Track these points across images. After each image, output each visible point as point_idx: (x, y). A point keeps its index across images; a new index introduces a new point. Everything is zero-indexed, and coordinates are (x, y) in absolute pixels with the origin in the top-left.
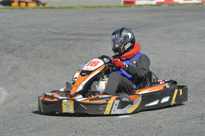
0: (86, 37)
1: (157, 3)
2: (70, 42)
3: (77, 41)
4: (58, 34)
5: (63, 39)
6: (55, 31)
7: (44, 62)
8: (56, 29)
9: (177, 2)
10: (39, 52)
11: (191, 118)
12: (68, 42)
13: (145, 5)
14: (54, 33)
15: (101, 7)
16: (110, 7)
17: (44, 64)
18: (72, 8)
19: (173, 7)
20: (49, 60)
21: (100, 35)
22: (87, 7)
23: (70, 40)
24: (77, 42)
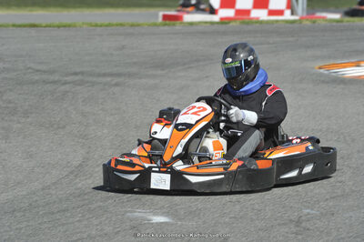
0: (95, 79)
1: (222, 19)
2: (67, 87)
3: (80, 85)
4: (45, 72)
5: (54, 82)
6: (39, 67)
7: (19, 123)
8: (40, 63)
9: (258, 18)
10: (10, 105)
11: (279, 225)
12: (63, 88)
13: (200, 23)
14: (38, 71)
15: (122, 25)
16: (138, 25)
17: (19, 126)
18: (70, 26)
19: (250, 28)
20: (29, 120)
21: (119, 75)
22: (96, 25)
23: (65, 83)
24: (79, 88)
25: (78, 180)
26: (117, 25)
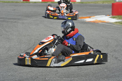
0: (8, 20)
3: (3, 22)
9: (54, 1)
15: (13, 2)
16: (18, 2)
22: (5, 2)
25: (9, 52)
26: (11, 2)
